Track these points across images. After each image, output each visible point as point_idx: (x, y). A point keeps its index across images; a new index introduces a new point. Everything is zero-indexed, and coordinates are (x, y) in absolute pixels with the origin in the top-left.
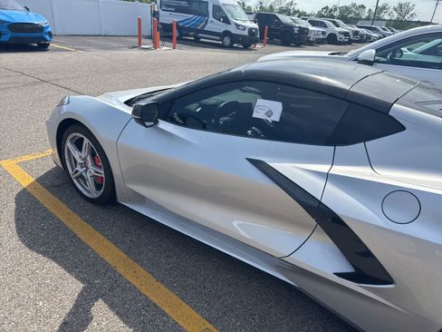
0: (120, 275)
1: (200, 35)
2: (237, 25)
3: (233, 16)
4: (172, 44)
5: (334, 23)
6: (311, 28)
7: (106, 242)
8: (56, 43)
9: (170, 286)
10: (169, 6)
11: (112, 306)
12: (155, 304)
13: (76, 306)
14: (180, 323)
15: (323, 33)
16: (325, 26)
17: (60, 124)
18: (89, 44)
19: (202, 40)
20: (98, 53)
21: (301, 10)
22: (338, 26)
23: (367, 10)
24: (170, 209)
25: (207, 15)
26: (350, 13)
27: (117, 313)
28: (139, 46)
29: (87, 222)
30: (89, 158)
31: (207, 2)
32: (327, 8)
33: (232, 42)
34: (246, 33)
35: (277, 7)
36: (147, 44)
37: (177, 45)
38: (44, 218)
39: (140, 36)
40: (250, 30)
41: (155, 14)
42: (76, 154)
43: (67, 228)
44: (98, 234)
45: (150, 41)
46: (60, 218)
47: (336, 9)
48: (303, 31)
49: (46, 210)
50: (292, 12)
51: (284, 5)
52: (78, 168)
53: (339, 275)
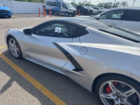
0: (21, 76)
1: (59, 13)
2: (70, 9)
3: (69, 7)
4: (49, 16)
5: (101, 8)
6: (94, 10)
7: (19, 68)
8: (14, 16)
9: (35, 78)
10: (49, 4)
11: (18, 82)
12: (29, 82)
13: (8, 83)
14: (35, 86)
15: (98, 11)
16: (98, 9)
17: (7, 36)
18: (24, 16)
19: (60, 14)
20: (26, 18)
21: (92, 5)
22: (102, 9)
23: (113, 4)
24: (36, 58)
25: (61, 6)
26: (108, 5)
27: (19, 84)
28: (39, 16)
29: (15, 63)
30: (15, 46)
31: (61, 3)
32: (100, 3)
33: (69, 15)
34: (73, 12)
35: (85, 4)
36: (42, 15)
37: (51, 16)
38: (2, 62)
39: (39, 13)
40: (74, 11)
41: (44, 6)
42: (12, 45)
43: (9, 65)
44: (17, 66)
45: (43, 15)
46: (7, 62)
47: (103, 4)
48: (91, 11)
49: (3, 60)
50: (89, 5)
51: (87, 3)
52: (13, 49)
53: (73, 70)
